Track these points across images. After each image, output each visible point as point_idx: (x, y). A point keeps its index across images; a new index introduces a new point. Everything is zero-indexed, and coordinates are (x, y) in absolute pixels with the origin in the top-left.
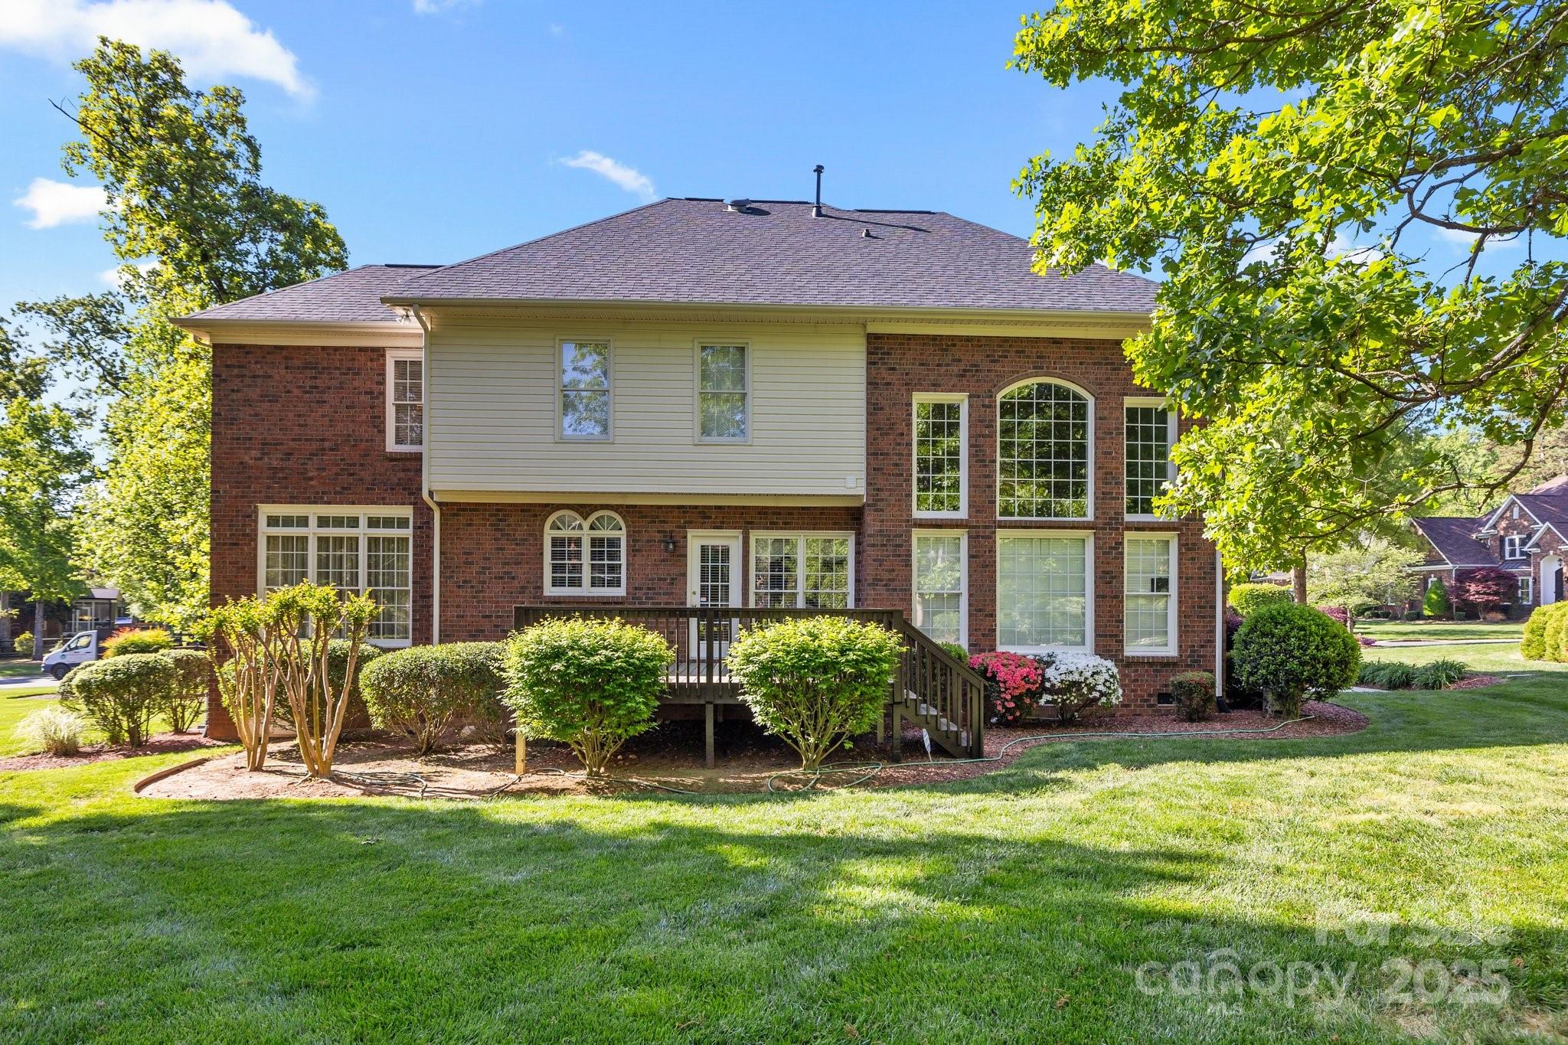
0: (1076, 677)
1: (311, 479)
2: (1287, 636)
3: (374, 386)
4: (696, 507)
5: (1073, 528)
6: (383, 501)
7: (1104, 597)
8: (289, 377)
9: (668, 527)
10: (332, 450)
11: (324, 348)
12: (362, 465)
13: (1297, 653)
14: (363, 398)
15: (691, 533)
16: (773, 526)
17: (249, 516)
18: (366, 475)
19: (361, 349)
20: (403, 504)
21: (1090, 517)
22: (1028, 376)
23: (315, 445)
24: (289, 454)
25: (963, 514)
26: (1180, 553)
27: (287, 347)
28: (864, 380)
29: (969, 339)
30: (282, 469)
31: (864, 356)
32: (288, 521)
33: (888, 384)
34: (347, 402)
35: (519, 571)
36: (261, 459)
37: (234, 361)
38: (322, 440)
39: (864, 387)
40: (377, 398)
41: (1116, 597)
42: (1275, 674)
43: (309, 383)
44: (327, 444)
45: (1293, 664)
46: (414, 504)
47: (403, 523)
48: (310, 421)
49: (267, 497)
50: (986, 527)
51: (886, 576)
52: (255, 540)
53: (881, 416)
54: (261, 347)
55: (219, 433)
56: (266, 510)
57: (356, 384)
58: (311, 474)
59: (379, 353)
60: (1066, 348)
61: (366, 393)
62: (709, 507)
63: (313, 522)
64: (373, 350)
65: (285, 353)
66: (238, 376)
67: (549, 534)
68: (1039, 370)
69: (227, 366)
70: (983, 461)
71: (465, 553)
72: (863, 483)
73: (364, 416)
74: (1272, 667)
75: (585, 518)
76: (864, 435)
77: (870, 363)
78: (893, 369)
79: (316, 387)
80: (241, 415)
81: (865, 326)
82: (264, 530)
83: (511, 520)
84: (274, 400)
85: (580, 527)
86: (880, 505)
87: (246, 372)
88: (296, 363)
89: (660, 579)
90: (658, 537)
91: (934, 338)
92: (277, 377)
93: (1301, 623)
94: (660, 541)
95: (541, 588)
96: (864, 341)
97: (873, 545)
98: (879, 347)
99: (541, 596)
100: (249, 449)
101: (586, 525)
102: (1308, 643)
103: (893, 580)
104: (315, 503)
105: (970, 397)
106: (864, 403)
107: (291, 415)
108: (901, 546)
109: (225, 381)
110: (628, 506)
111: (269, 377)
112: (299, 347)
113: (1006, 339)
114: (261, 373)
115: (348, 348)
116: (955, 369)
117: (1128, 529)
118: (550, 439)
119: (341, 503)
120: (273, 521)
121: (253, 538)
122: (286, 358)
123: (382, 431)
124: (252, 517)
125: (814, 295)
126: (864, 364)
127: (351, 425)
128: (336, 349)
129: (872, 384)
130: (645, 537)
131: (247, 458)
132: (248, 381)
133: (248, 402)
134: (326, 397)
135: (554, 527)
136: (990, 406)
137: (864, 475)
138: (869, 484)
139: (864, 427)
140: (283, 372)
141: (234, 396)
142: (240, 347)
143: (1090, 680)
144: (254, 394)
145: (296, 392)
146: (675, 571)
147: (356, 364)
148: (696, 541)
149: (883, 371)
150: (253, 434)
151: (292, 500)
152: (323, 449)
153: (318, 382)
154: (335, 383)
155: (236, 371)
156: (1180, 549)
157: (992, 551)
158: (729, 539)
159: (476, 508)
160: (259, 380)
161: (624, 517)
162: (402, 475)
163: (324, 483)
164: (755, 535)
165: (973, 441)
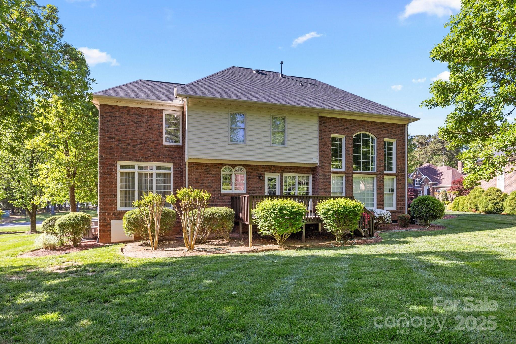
0: (382, 215)
1: (137, 153)
2: (429, 204)
3: (159, 122)
4: (267, 166)
5: (372, 174)
6: (163, 161)
7: (379, 194)
8: (129, 117)
9: (259, 172)
10: (145, 143)
11: (141, 108)
12: (155, 149)
13: (433, 208)
14: (155, 126)
15: (266, 173)
16: (290, 172)
17: (114, 165)
18: (157, 153)
19: (155, 110)
20: (170, 162)
21: (375, 171)
22: (360, 131)
23: (138, 141)
24: (129, 144)
25: (343, 169)
26: (397, 182)
27: (128, 107)
28: (318, 130)
29: (346, 119)
30: (126, 149)
31: (318, 123)
32: (128, 167)
33: (325, 131)
34: (150, 127)
35: (214, 185)
36: (118, 145)
37: (108, 111)
38: (141, 140)
39: (318, 132)
40: (161, 126)
41: (382, 194)
42: (426, 214)
43: (136, 120)
44: (143, 141)
45: (432, 211)
46: (174, 162)
47: (169, 169)
48: (136, 133)
49: (121, 159)
50: (350, 174)
51: (324, 187)
52: (116, 173)
53: (323, 140)
54: (118, 106)
55: (103, 136)
56: (120, 163)
57: (153, 121)
58: (137, 151)
59: (161, 111)
60: (370, 123)
61: (157, 124)
62: (271, 166)
63: (137, 167)
64: (159, 110)
65: (127, 109)
66: (109, 116)
67: (222, 173)
68: (363, 129)
69: (106, 112)
70: (349, 155)
71: (195, 179)
72: (318, 160)
73: (156, 132)
74: (425, 212)
75: (234, 168)
76: (318, 146)
77: (320, 125)
78: (326, 127)
79: (139, 122)
80: (111, 130)
81: (318, 114)
82: (119, 170)
83: (211, 168)
84: (123, 125)
85: (231, 171)
86: (323, 166)
87: (112, 115)
88: (131, 113)
89: (257, 188)
90: (256, 175)
91: (337, 119)
92: (124, 117)
93: (433, 200)
94: (257, 176)
95: (220, 190)
96: (318, 118)
97: (321, 178)
98: (323, 121)
99: (220, 193)
100: (114, 142)
101: (234, 170)
102: (435, 205)
103: (326, 188)
104: (139, 161)
105: (346, 136)
106: (318, 136)
107: (129, 131)
108: (328, 178)
109: (105, 117)
110: (247, 165)
111: (121, 117)
112: (132, 108)
113: (355, 120)
114: (118, 115)
115: (150, 109)
116: (342, 128)
117: (385, 175)
118: (227, 143)
119: (148, 161)
120: (122, 167)
121: (115, 173)
122: (128, 111)
123: (162, 138)
124: (115, 165)
125: (303, 103)
126: (318, 125)
127: (151, 135)
128: (146, 109)
129: (320, 131)
130: (252, 175)
131: (113, 145)
132: (113, 118)
133: (113, 125)
134: (142, 125)
135: (223, 171)
136: (351, 139)
137: (318, 157)
138: (320, 160)
139: (318, 143)
140: (126, 116)
141: (108, 123)
142: (110, 106)
143: (385, 216)
144: (116, 122)
145: (131, 123)
146: (261, 185)
147: (153, 115)
148: (267, 175)
149: (323, 127)
150: (116, 137)
151: (130, 160)
152: (142, 143)
153: (139, 120)
154: (145, 120)
155: (109, 114)
156: (397, 181)
157: (352, 181)
158: (276, 176)
159: (199, 164)
160: (118, 118)
161: (245, 169)
162: (169, 152)
163: (142, 155)
164: (284, 175)
165: (347, 149)
